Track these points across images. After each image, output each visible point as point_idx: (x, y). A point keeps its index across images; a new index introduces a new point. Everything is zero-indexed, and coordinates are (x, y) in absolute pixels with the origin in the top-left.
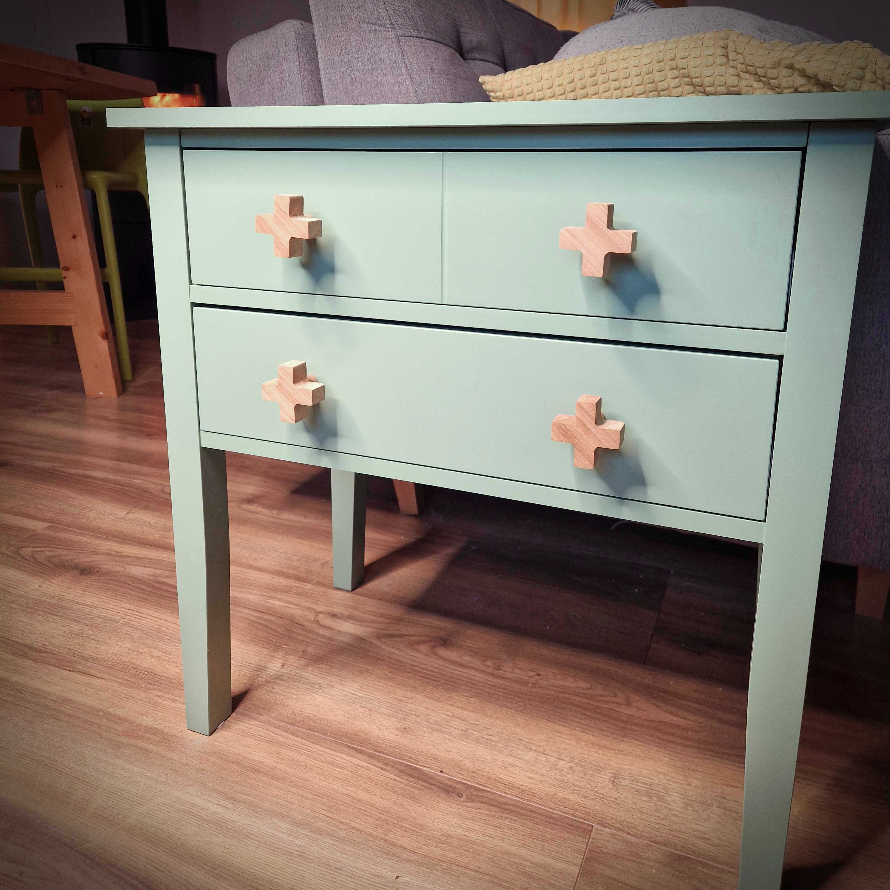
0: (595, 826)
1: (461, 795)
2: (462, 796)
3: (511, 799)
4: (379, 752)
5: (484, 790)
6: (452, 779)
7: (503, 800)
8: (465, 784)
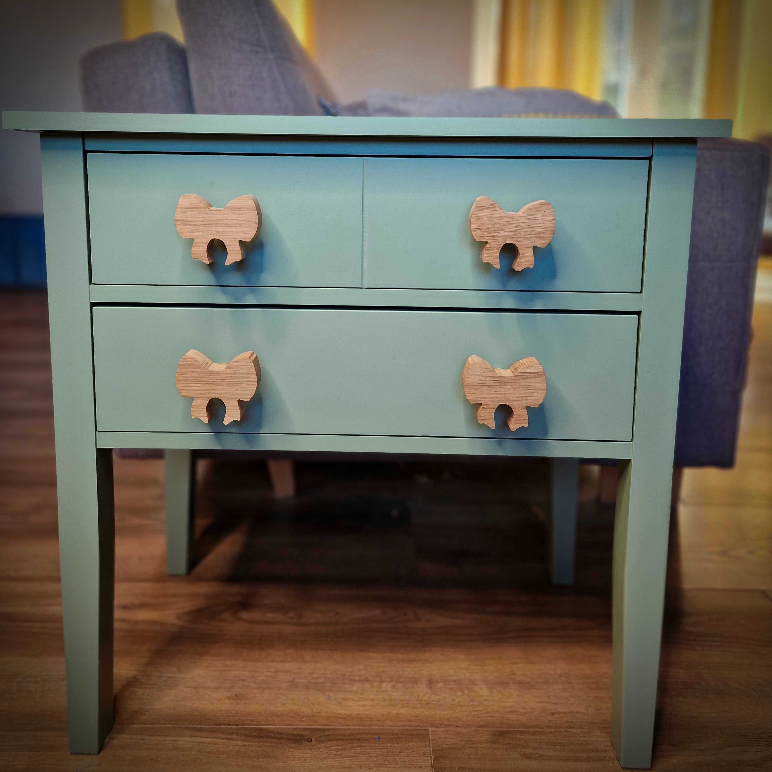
0: (430, 729)
1: (310, 740)
2: (312, 740)
3: (354, 729)
4: (220, 725)
5: (328, 729)
6: (297, 728)
7: (348, 732)
8: (310, 729)
